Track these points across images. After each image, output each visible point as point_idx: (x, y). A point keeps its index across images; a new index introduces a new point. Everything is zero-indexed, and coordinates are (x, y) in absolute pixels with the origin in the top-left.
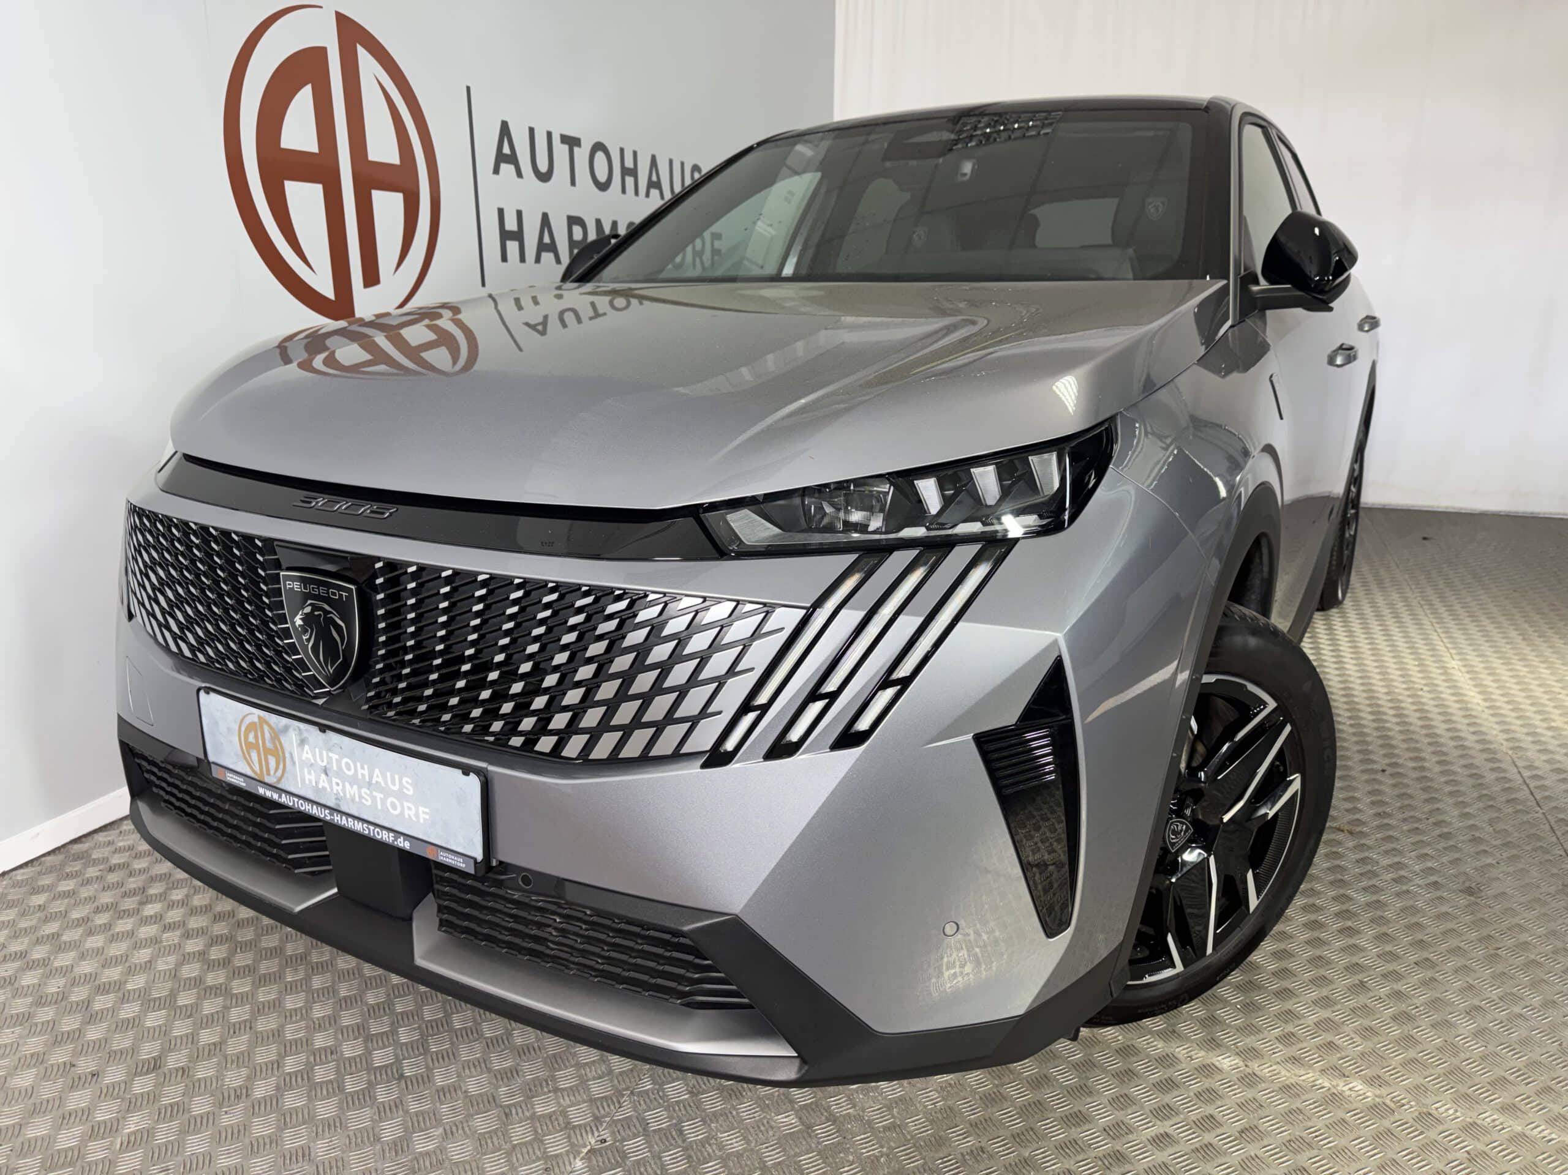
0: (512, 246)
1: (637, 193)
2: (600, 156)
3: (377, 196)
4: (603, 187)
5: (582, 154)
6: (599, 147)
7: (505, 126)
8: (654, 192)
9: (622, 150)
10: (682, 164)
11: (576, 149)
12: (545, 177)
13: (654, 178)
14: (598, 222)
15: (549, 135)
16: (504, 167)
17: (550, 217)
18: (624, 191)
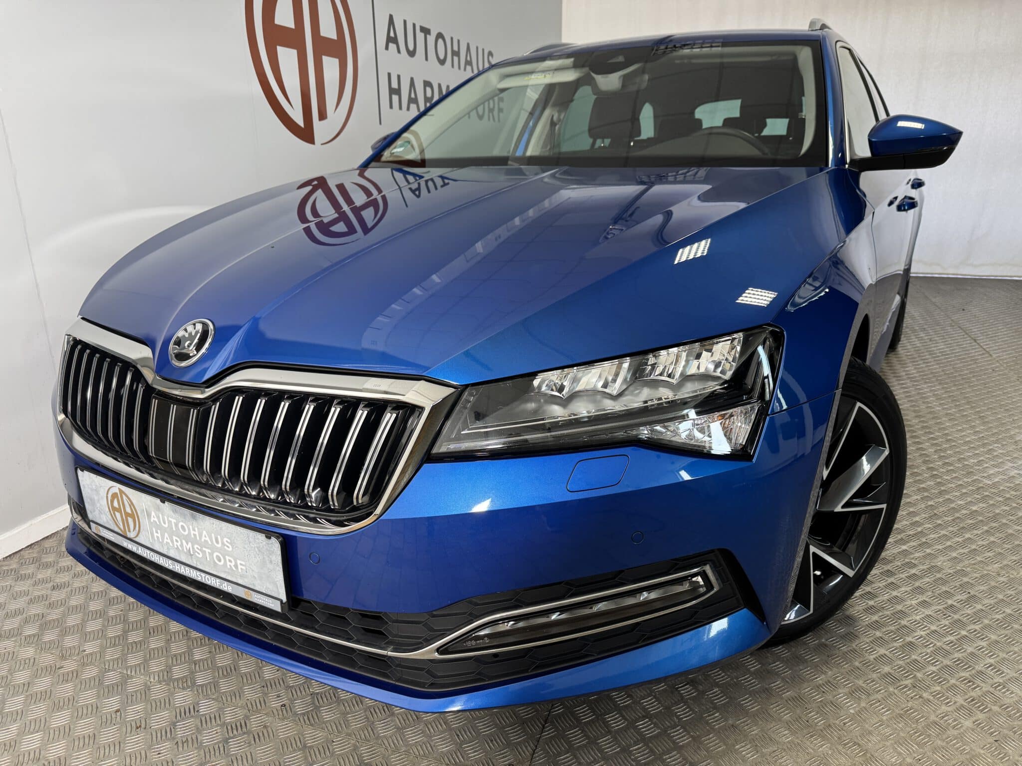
0: (395, 98)
1: (459, 68)
2: (440, 41)
3: (326, 59)
4: (442, 62)
5: (431, 39)
6: (440, 36)
7: (391, 17)
8: (469, 68)
9: (452, 39)
10: (483, 50)
11: (428, 36)
12: (412, 54)
13: (469, 58)
14: (440, 86)
15: (414, 25)
16: (391, 45)
17: (414, 79)
18: (453, 66)
